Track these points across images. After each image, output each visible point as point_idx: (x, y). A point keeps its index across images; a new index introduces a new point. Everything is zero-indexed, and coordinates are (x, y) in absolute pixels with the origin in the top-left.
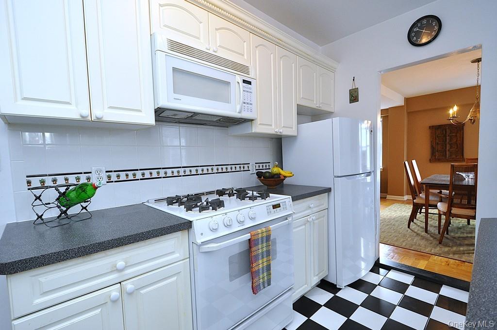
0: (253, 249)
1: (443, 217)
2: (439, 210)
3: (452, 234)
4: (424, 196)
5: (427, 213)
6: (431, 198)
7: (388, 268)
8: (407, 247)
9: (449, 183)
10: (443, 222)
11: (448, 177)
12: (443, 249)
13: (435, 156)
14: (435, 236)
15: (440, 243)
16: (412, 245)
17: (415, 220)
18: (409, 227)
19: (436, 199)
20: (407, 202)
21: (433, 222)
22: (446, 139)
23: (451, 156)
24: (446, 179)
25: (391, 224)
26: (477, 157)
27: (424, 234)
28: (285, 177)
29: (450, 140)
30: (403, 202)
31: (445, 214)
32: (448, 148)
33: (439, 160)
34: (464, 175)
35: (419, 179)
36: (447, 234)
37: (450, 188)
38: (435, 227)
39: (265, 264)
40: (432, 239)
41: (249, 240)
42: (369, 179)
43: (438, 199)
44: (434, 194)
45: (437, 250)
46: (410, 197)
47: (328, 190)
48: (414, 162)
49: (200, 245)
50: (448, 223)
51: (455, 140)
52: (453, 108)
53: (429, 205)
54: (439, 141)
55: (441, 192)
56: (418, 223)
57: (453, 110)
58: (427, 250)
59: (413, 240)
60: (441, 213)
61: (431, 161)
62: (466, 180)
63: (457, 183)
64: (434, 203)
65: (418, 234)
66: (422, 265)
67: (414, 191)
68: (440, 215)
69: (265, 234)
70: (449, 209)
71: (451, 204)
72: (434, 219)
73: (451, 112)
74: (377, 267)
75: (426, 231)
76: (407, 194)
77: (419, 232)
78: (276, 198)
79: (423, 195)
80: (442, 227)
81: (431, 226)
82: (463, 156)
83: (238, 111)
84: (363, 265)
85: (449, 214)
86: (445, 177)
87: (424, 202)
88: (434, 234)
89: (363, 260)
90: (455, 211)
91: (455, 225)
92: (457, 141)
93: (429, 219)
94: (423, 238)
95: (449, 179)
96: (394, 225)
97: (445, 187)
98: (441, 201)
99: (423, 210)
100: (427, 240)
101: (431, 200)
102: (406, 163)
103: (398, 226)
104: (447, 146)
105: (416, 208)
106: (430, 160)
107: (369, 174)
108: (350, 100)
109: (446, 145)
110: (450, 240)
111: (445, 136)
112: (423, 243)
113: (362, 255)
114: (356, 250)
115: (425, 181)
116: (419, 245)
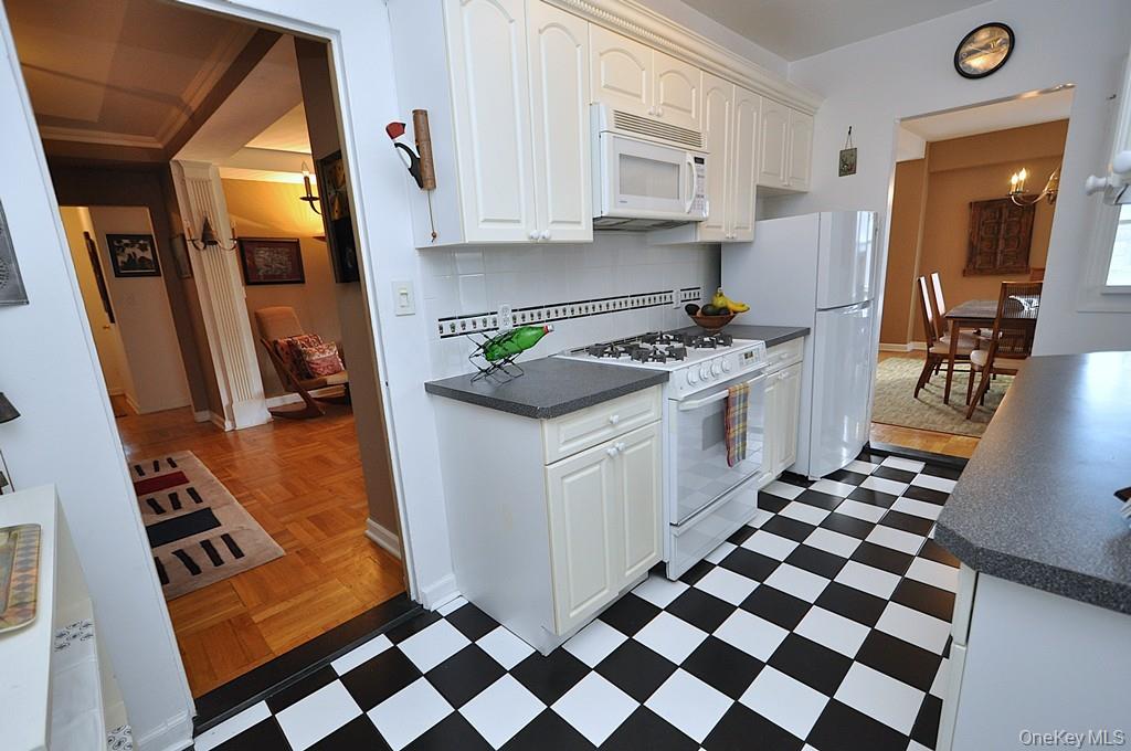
0: (732, 410)
1: (978, 377)
2: (972, 364)
3: (990, 404)
4: (949, 341)
5: (950, 370)
6: (961, 344)
7: (883, 454)
8: (914, 425)
9: (994, 316)
10: (976, 386)
11: (993, 304)
12: (972, 426)
13: (975, 263)
14: (961, 409)
15: (968, 418)
16: (922, 423)
17: (927, 385)
18: (916, 396)
19: (968, 345)
20: (915, 354)
21: (960, 387)
22: (999, 230)
23: (1004, 262)
24: (989, 308)
25: (884, 393)
26: (1042, 267)
27: (942, 405)
28: (735, 312)
29: (1008, 230)
30: (904, 355)
31: (981, 369)
32: (1000, 248)
33: (981, 272)
34: (1023, 301)
35: (942, 309)
36: (982, 404)
37: (996, 324)
38: (963, 394)
39: (741, 430)
40: (955, 412)
41: (727, 398)
42: (865, 312)
43: (973, 346)
44: (966, 337)
45: (963, 428)
46: (923, 346)
47: (806, 332)
48: (935, 277)
49: (682, 401)
50: (985, 386)
51: (1016, 231)
52: (1018, 174)
53: (956, 356)
54: (986, 233)
55: (979, 333)
56: (933, 389)
57: (1019, 178)
58: (947, 428)
59: (923, 415)
60: (976, 368)
61: (965, 273)
62: (1026, 308)
63: (1009, 316)
64: (965, 352)
65: (931, 407)
66: (938, 448)
67: (931, 332)
68: (973, 372)
69: (742, 391)
70: (990, 361)
71: (995, 351)
72: (960, 383)
73: (1015, 180)
74: (866, 453)
75: (946, 401)
76: (914, 340)
77: (933, 403)
78: (743, 344)
79: (946, 339)
80: (973, 394)
81: (955, 393)
82: (1027, 263)
83: (687, 210)
84: (845, 452)
85: (989, 369)
86: (988, 305)
87: (946, 351)
88: (960, 405)
89: (846, 445)
90: (999, 363)
91: (996, 391)
92: (1019, 232)
93: (953, 383)
94: (940, 411)
95: (996, 308)
96: (890, 394)
97: (987, 322)
98: (977, 348)
99: (944, 366)
100: (947, 414)
101: (961, 348)
102: (923, 279)
103: (897, 395)
104: (1000, 243)
105: (933, 362)
106: (964, 271)
107: (866, 304)
108: (841, 170)
109: (998, 241)
110: (985, 413)
111: (999, 224)
112: (940, 418)
113: (845, 439)
114: (837, 433)
115: (953, 313)
116: (934, 422)
